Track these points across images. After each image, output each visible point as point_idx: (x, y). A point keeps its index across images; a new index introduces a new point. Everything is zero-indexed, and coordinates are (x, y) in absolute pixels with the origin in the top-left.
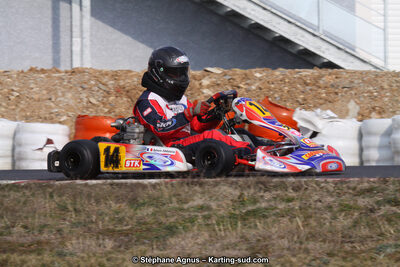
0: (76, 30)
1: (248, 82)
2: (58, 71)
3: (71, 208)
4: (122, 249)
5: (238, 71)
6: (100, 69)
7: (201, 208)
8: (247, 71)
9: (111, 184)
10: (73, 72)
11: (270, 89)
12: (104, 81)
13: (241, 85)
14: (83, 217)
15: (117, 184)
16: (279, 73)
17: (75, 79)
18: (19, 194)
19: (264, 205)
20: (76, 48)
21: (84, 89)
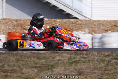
0: (1, 7)
1: (56, 23)
3: (20, 60)
5: (53, 19)
7: (59, 60)
8: (55, 20)
11: (62, 25)
12: (13, 21)
13: (54, 24)
14: (24, 62)
16: (65, 20)
17: (5, 21)
19: (78, 59)
20: (1, 12)
21: (7, 24)
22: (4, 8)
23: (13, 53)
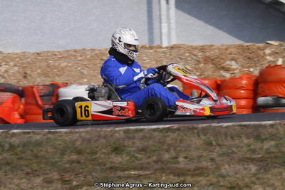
0: (164, 18)
2: (161, 47)
3: (214, 143)
4: (262, 171)
6: (190, 45)
9: (241, 126)
10: (172, 48)
12: (196, 52)
15: (245, 126)
17: (175, 52)
18: (175, 135)
20: (165, 31)
21: (181, 59)
22: (173, 21)
23: (196, 128)
